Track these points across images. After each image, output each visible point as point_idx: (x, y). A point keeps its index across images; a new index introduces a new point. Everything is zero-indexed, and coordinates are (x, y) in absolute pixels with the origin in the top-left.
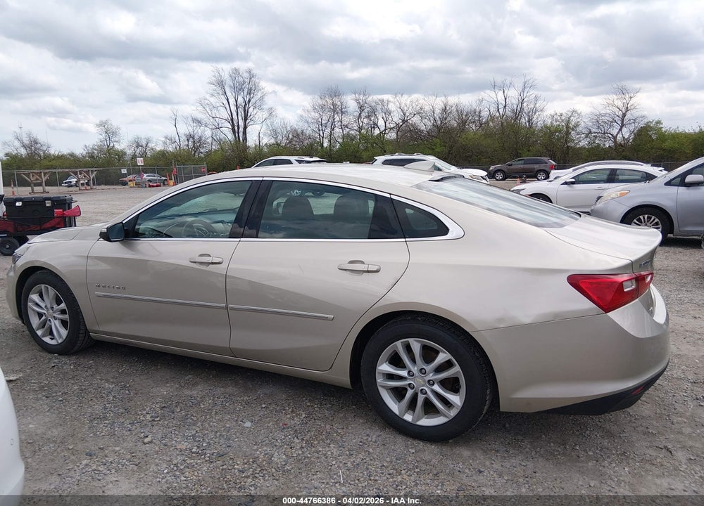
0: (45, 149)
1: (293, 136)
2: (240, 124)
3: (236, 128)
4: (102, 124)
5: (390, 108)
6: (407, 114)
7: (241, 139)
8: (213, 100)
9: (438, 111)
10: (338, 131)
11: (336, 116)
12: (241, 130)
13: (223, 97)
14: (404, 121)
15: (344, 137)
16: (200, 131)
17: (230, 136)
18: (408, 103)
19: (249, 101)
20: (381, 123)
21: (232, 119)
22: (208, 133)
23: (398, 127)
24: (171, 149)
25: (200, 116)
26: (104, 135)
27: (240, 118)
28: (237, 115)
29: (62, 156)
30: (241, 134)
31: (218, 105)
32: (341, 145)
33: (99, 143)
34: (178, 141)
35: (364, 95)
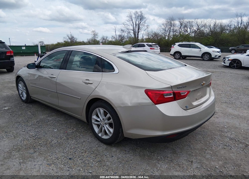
0: (75, 40)
1: (155, 35)
2: (136, 31)
3: (135, 33)
4: (93, 31)
5: (193, 24)
6: (200, 26)
7: (136, 37)
8: (128, 23)
9: (212, 25)
10: (171, 33)
11: (171, 27)
12: (137, 33)
13: (131, 21)
14: (198, 29)
15: (174, 35)
16: (123, 34)
17: (133, 36)
18: (200, 22)
19: (140, 23)
20: (189, 30)
21: (134, 30)
22: (126, 35)
23: (195, 32)
24: (114, 40)
25: (123, 29)
26: (93, 35)
27: (137, 29)
28: (136, 28)
29: (80, 42)
30: (137, 35)
31: (129, 24)
32: (172, 39)
33: (92, 38)
34: (116, 37)
35: (183, 19)
